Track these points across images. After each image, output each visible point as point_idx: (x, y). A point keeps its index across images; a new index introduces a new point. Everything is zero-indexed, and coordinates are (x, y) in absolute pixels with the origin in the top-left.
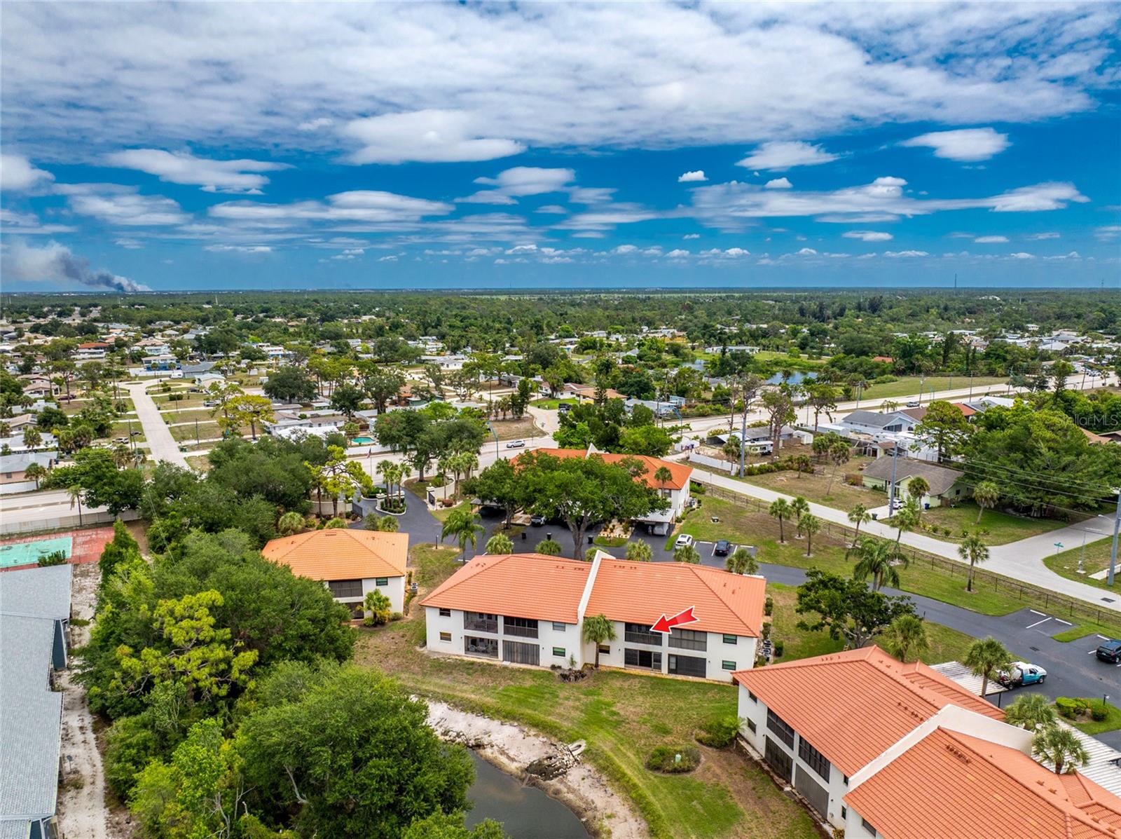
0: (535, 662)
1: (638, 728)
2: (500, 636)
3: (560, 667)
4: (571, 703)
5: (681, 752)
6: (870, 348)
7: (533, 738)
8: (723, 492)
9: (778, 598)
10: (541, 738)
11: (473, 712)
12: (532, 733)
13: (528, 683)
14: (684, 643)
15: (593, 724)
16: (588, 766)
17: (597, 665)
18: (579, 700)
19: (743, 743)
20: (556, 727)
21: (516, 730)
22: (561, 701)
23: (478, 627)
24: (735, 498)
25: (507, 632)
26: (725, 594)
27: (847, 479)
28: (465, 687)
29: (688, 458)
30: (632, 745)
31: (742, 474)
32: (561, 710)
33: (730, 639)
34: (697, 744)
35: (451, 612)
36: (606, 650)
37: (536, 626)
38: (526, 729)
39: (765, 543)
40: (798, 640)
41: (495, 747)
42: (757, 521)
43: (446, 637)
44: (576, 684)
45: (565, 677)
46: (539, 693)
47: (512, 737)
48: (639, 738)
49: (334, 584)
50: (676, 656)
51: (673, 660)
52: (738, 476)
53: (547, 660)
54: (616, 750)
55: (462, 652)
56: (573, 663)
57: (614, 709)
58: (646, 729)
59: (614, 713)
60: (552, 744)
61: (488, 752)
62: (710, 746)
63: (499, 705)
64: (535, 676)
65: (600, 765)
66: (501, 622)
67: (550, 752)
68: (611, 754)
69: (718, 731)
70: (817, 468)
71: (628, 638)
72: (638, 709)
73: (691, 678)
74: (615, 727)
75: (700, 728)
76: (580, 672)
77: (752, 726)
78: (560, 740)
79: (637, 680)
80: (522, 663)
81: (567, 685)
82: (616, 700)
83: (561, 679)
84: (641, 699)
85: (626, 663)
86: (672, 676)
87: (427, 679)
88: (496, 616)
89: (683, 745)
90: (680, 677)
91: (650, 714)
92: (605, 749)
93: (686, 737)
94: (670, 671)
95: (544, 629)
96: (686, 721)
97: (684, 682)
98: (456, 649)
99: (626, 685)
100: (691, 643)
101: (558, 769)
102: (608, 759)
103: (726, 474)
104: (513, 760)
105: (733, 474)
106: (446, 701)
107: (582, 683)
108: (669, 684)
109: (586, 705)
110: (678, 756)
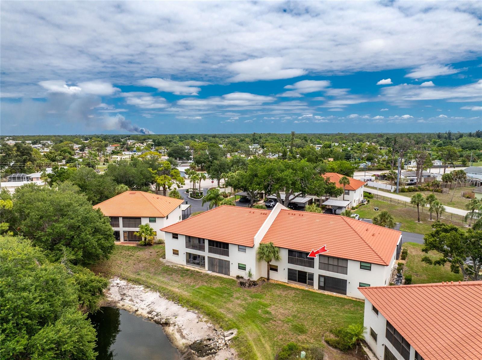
0: (227, 273)
1: (281, 325)
2: (206, 254)
3: (242, 278)
4: (239, 302)
5: (307, 350)
6: (477, 147)
7: (204, 323)
8: (384, 198)
9: (413, 250)
10: (209, 325)
11: (173, 301)
12: (205, 319)
13: (217, 285)
14: (331, 267)
15: (248, 318)
16: (233, 351)
17: (268, 279)
18: (245, 300)
19: (366, 349)
20: (221, 318)
21: (195, 316)
22: (232, 300)
23: (194, 247)
24: (391, 201)
25: (210, 251)
26: (367, 236)
27: (464, 196)
28: (175, 284)
29: (367, 184)
30: (271, 339)
31: (398, 191)
32: (230, 306)
33: (366, 266)
34: (325, 344)
35: (179, 236)
36: (274, 269)
37: (228, 248)
38: (201, 317)
39: (407, 222)
40: (425, 276)
41: (176, 327)
42: (404, 211)
43: (176, 252)
44: (249, 290)
45: (242, 284)
46: (220, 293)
47: (190, 321)
48: (279, 333)
49: (126, 220)
50: (325, 277)
51: (322, 279)
52: (395, 192)
53: (234, 272)
54: (258, 340)
55: (184, 263)
56: (250, 275)
57: (268, 309)
58: (287, 327)
59: (268, 313)
60: (214, 330)
61: (170, 330)
62: (336, 347)
63: (191, 298)
64: (223, 282)
65: (241, 350)
66: (207, 243)
67: (211, 335)
68: (252, 343)
69: (345, 336)
70: (444, 189)
71: (290, 261)
72: (286, 312)
73: (335, 294)
74: (263, 323)
75: (331, 331)
76: (254, 282)
77: (374, 335)
78: (221, 327)
79: (294, 291)
80: (219, 273)
81: (242, 289)
82: (272, 303)
83: (239, 285)
84: (291, 304)
85: (289, 279)
86: (321, 291)
87: (156, 277)
88: (204, 239)
89: (313, 343)
90: (326, 293)
91: (295, 316)
92: (250, 338)
93: (317, 337)
94: (320, 288)
95: (233, 250)
96: (321, 324)
97: (328, 296)
98: (181, 261)
99: (284, 294)
100: (336, 268)
101: (211, 350)
102: (248, 347)
103: (389, 191)
104: (183, 337)
105: (392, 191)
106: (160, 292)
107: (253, 289)
108: (317, 297)
109: (249, 304)
110: (303, 353)
